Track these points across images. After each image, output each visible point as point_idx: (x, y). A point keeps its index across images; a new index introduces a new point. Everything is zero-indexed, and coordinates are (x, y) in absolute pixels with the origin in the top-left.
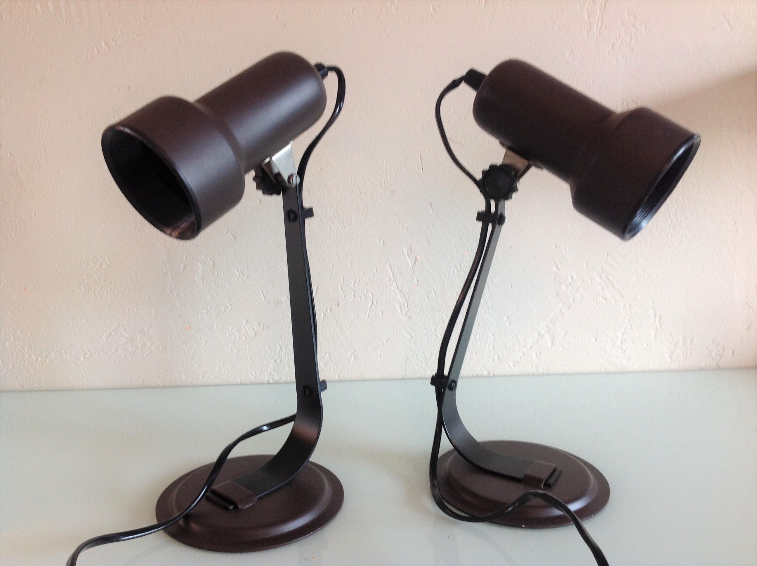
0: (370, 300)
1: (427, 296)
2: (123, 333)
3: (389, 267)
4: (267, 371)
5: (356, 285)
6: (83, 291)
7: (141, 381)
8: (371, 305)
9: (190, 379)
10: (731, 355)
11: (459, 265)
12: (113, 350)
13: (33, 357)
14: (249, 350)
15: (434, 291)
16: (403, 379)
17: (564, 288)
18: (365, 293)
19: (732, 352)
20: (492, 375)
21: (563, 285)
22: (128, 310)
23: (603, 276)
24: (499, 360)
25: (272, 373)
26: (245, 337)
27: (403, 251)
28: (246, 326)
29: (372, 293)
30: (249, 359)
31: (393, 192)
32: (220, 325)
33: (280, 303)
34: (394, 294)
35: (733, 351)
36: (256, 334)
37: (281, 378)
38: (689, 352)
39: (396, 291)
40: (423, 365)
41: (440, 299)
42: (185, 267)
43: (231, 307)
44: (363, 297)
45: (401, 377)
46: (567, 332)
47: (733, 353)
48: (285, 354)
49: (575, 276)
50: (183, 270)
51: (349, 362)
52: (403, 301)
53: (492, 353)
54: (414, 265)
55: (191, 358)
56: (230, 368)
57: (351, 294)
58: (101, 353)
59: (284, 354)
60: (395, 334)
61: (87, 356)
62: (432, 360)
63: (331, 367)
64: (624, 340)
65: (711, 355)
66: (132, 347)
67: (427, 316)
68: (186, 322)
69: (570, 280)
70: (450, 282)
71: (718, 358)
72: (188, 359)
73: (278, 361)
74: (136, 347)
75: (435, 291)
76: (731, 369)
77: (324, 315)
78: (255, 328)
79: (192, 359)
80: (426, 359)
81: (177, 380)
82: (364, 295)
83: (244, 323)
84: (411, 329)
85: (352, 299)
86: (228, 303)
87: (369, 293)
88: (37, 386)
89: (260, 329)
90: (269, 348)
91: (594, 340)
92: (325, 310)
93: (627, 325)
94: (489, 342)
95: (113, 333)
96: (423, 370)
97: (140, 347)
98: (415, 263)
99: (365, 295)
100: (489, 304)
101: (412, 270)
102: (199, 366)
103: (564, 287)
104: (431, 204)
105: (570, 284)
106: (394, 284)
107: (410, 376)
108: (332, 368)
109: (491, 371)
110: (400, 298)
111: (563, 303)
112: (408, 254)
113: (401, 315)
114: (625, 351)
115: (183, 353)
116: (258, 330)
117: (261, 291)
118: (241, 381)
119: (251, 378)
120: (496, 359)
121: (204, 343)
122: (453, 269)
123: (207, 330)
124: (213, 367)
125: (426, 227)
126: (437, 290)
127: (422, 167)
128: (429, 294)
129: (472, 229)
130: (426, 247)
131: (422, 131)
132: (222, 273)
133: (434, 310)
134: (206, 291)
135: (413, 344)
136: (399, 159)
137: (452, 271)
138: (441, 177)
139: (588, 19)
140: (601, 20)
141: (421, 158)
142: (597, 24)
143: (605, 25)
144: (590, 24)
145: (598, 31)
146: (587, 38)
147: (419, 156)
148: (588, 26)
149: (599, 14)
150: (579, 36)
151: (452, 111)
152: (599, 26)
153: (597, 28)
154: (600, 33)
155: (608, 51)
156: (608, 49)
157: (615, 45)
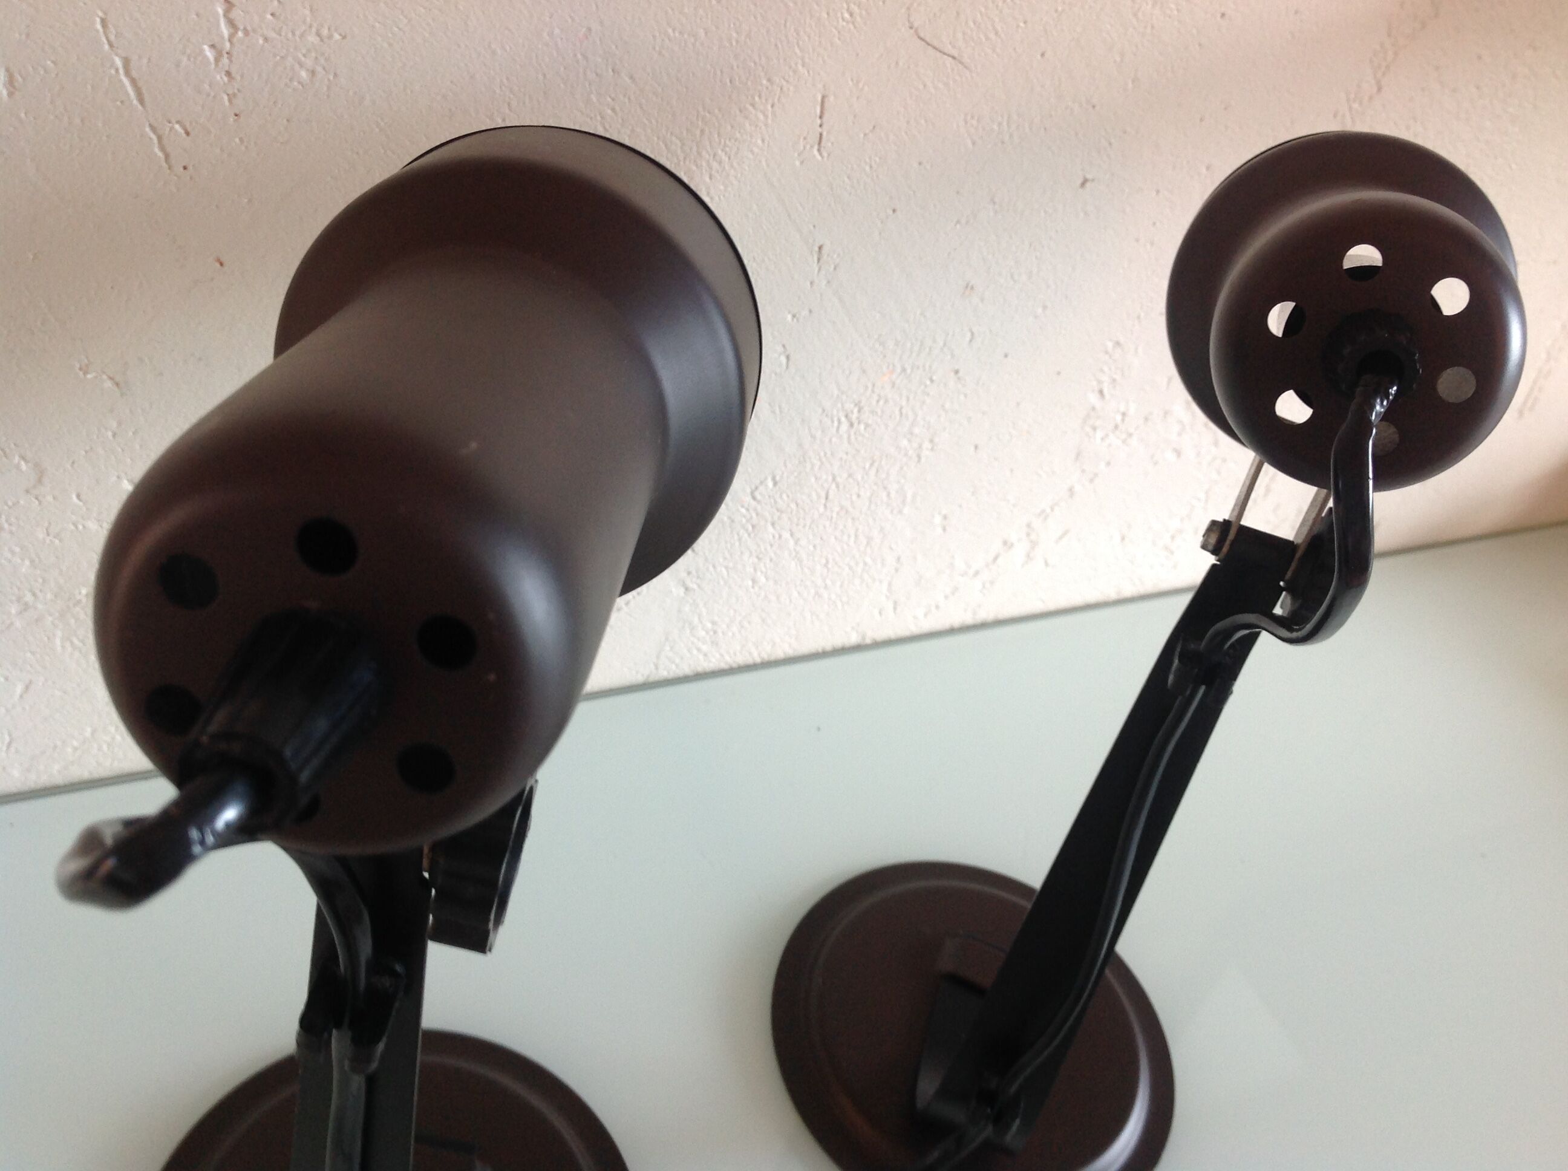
1: (752, 493)
11: (856, 410)
15: (774, 479)
21: (1098, 432)
24: (895, 609)
40: (704, 647)
41: (784, 496)
46: (1067, 531)
49: (1130, 411)
53: (883, 597)
62: (730, 634)
64: (1180, 531)
69: (1118, 419)
70: (822, 455)
80: (715, 633)
84: (689, 573)
94: (882, 575)
96: (701, 656)
100: (909, 494)
103: (1099, 436)
104: (820, 248)
109: (869, 634)
111: (1083, 471)
114: (1170, 551)
121: (19, 689)
122: (839, 420)
123: (29, 655)
124: (59, 743)
125: (789, 317)
126: (782, 477)
127: (821, 135)
128: (757, 488)
129: (922, 314)
130: (778, 371)
131: (847, 15)
132: (74, 497)
133: (762, 523)
134: (13, 553)
135: (687, 608)
136: (751, 108)
137: (836, 424)
138: (871, 167)
141: (822, 107)
147: (819, 98)
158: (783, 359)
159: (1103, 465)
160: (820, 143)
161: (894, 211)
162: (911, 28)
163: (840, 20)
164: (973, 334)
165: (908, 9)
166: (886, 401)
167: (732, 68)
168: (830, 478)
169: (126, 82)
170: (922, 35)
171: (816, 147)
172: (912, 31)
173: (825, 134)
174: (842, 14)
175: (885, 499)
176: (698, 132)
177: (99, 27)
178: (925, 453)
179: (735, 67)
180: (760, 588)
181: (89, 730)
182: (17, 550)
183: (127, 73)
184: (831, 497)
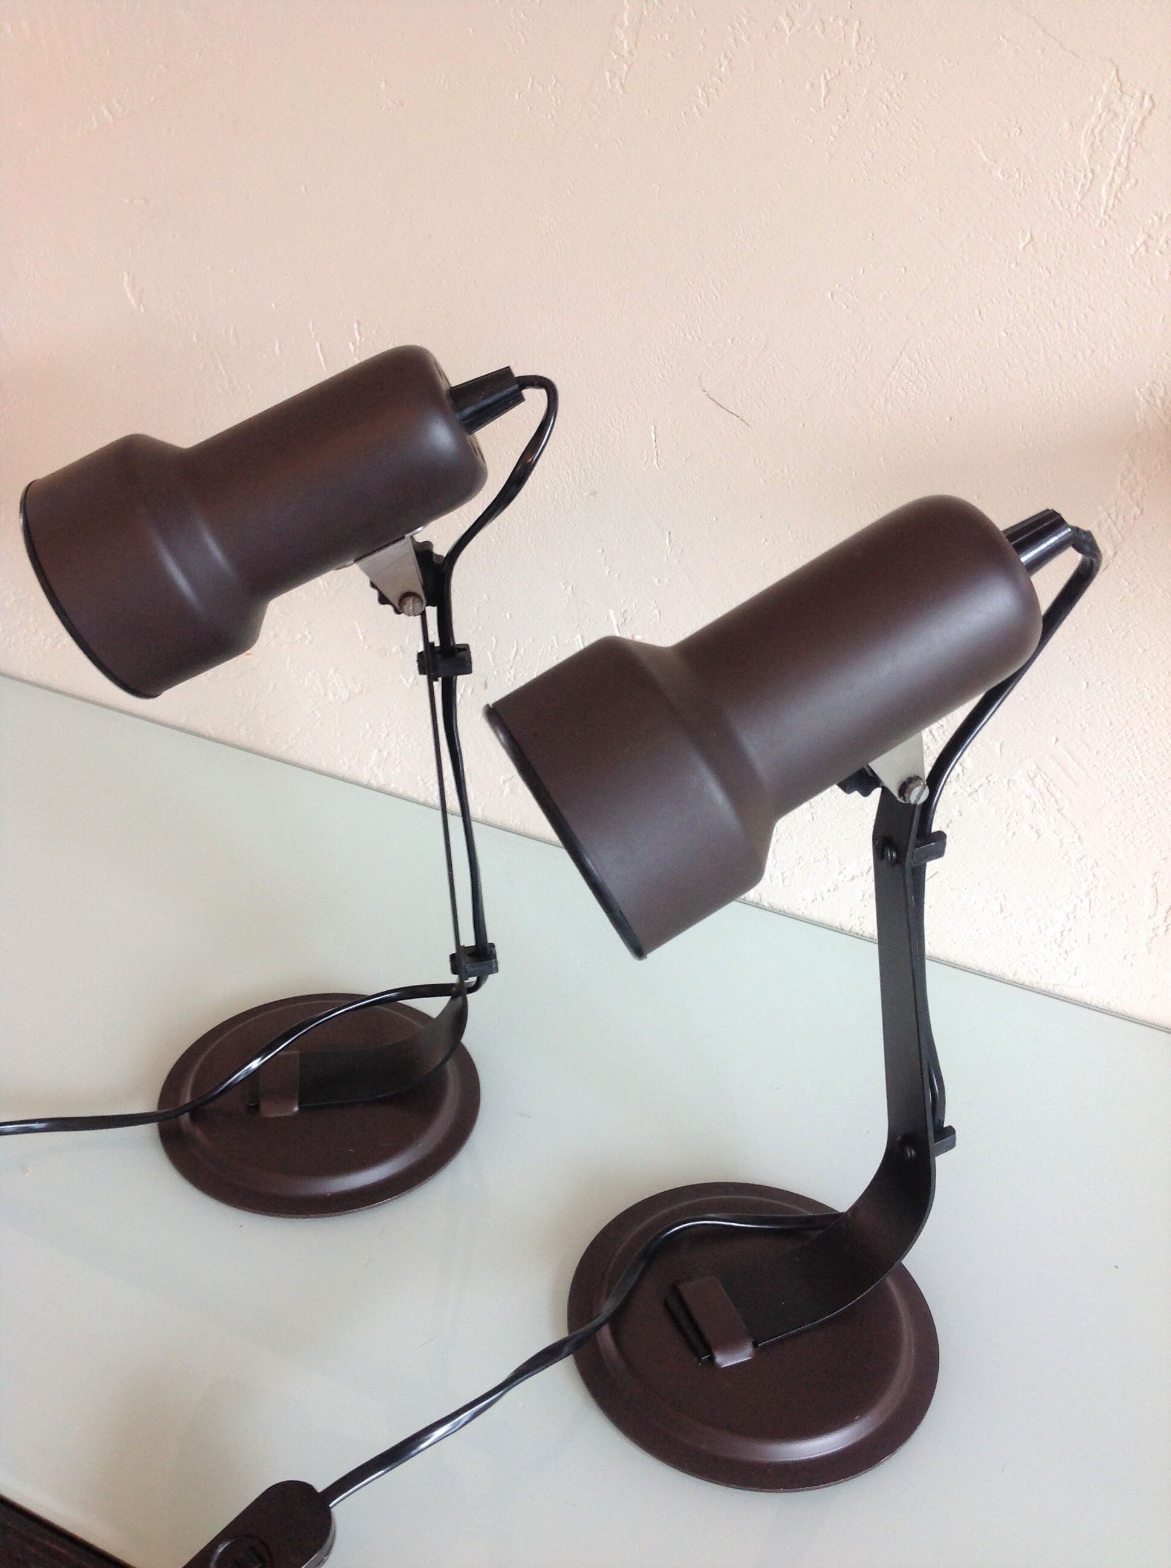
4: (367, 764)
5: (518, 658)
9: (252, 739)
23: (1040, 782)
25: (375, 770)
27: (608, 617)
28: (334, 678)
31: (594, 493)
33: (388, 653)
43: (310, 637)
57: (510, 673)
64: (1070, 930)
83: (331, 671)
86: (307, 629)
93: (1082, 901)
102: (265, 722)
119: (343, 769)
125: (656, 581)
127: (657, 453)
139: (1090, 157)
140: (1125, 165)
141: (655, 432)
142: (1110, 175)
143: (1133, 181)
144: (1093, 172)
145: (1113, 195)
146: (1080, 209)
147: (653, 428)
148: (1085, 176)
149: (1120, 148)
150: (1058, 202)
151: (730, 341)
152: (1118, 181)
153: (1111, 186)
154: (1117, 201)
155: (1132, 251)
156: (1133, 247)
157: (1155, 238)
158: (656, 611)
159: (955, 813)
160: (658, 459)
161: (717, 519)
162: (704, 391)
163: (657, 379)
165: (699, 377)
170: (712, 397)
171: (655, 460)
172: (704, 393)
173: (659, 453)
176: (581, 436)
177: (310, 326)
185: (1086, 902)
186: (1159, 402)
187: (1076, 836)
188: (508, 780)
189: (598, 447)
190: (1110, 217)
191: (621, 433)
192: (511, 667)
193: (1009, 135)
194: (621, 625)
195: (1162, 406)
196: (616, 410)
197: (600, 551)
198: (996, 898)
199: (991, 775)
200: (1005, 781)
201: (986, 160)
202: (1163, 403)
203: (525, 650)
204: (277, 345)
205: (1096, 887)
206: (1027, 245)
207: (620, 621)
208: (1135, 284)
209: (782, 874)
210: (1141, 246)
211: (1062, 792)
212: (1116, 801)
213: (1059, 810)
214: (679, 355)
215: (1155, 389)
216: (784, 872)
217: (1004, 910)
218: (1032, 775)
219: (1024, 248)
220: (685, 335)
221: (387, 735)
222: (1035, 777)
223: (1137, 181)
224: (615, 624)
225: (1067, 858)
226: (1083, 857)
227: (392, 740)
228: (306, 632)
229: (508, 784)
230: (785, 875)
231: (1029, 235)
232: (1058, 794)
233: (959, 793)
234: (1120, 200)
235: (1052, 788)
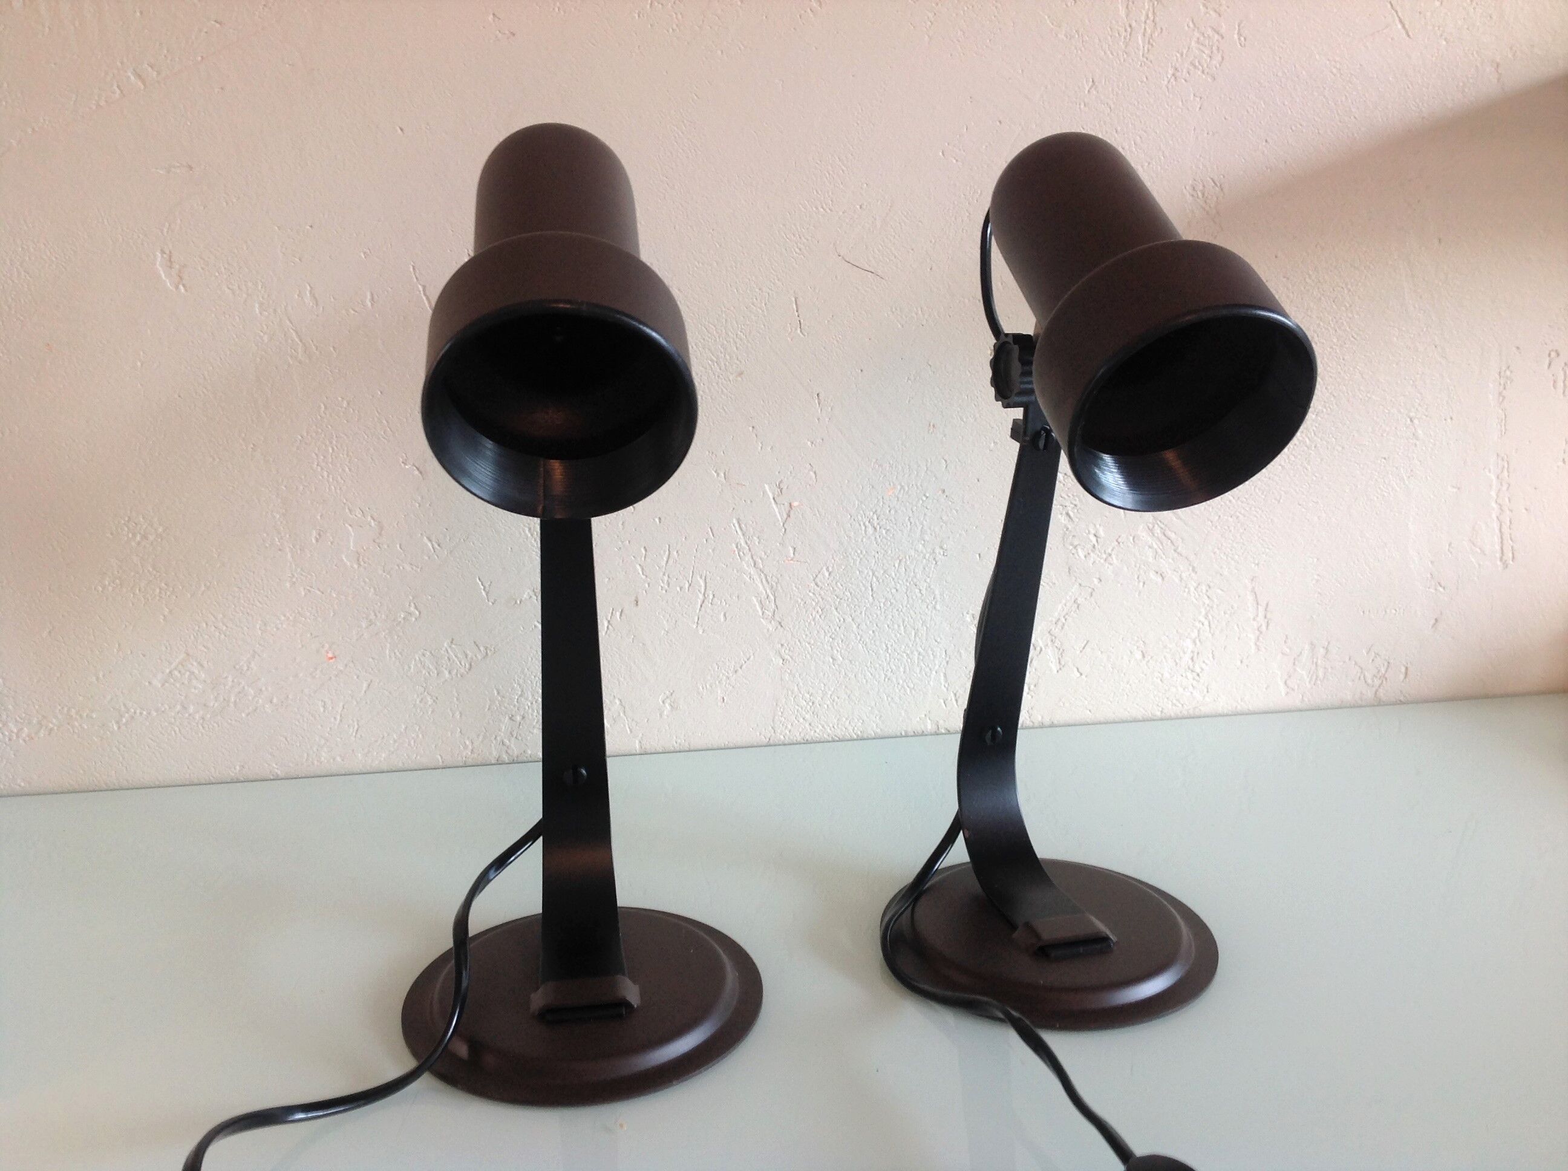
0: (701, 593)
1: (814, 580)
2: (196, 672)
3: (737, 525)
4: (495, 738)
5: (671, 561)
6: (110, 588)
7: (238, 768)
8: (703, 602)
9: (339, 759)
10: (1402, 677)
11: (875, 517)
12: (179, 707)
13: (11, 725)
14: (457, 699)
15: (827, 569)
16: (768, 745)
17: (1083, 557)
18: (690, 579)
19: (1403, 670)
20: (943, 731)
21: (1080, 550)
22: (204, 625)
23: (1157, 530)
24: (957, 701)
25: (507, 741)
26: (450, 673)
27: (764, 492)
28: (449, 650)
29: (703, 578)
30: (457, 715)
31: (741, 374)
32: (396, 651)
33: (518, 602)
34: (748, 579)
35: (1407, 668)
36: (471, 665)
37: (524, 752)
38: (1321, 675)
39: (752, 572)
40: (807, 716)
42: (319, 535)
43: (417, 613)
44: (687, 585)
45: (765, 741)
46: (1088, 642)
47: (1406, 674)
48: (532, 703)
49: (1101, 533)
50: (317, 540)
51: (661, 715)
52: (766, 592)
53: (943, 687)
54: (787, 519)
55: (338, 717)
56: (420, 736)
57: (663, 582)
58: (154, 714)
59: (529, 704)
60: (752, 657)
61: (124, 720)
62: (826, 706)
63: (625, 726)
64: (1198, 653)
65: (1364, 677)
66: (216, 699)
67: (814, 620)
68: (327, 646)
69: (1094, 539)
70: (859, 552)
71: (1377, 682)
72: (332, 720)
73: (518, 718)
74: (224, 699)
75: (830, 569)
76: (1401, 703)
77: (609, 622)
78: (470, 654)
79: (341, 721)
80: (813, 703)
81: (313, 763)
82: (688, 582)
83: (445, 645)
84: (782, 645)
85: (664, 592)
86: (412, 605)
87: (699, 579)
88: (23, 784)
89: (479, 657)
90: (498, 693)
91: (1139, 656)
92: (610, 615)
93: (1203, 624)
94: (937, 667)
95: (176, 673)
96: (807, 725)
97: (233, 700)
98: (789, 516)
99: (690, 582)
100: (937, 592)
101: (783, 530)
102: (356, 733)
103: (1081, 554)
104: (818, 394)
105: (1094, 546)
106: (748, 558)
107: (782, 737)
108: (628, 730)
109: (941, 722)
110: (760, 585)
111: (1080, 585)
112: (774, 499)
113: (762, 620)
114: (1198, 675)
115: (322, 709)
116: (474, 657)
117: (479, 579)
118: (443, 762)
119: (465, 754)
120: (951, 700)
121: (365, 685)
122: (864, 524)
123: (371, 660)
124: (386, 735)
125: (809, 443)
126: (833, 567)
127: (799, 321)
128: (817, 576)
129: (902, 444)
130: (811, 483)
131: (797, 250)
132: (398, 546)
133: (827, 607)
134: (365, 582)
135: (787, 677)
136: (752, 306)
137: (863, 528)
138: (837, 341)
139: (1127, 16)
140: (1152, 18)
141: (796, 304)
142: (1143, 28)
143: (1159, 29)
144: (1130, 26)
145: (1147, 41)
146: (1125, 56)
147: (793, 299)
148: (1126, 31)
149: (1147, 7)
150: (1109, 52)
151: (858, 207)
152: (1149, 31)
153: (1144, 35)
154: (1150, 46)
155: (1166, 83)
156: (1166, 79)
157: (1180, 70)
158: (812, 473)
159: (1096, 581)
160: (800, 328)
161: (862, 371)
162: (840, 256)
164: (946, 461)
165: (834, 244)
166: (896, 511)
167: (736, 283)
168: (871, 574)
169: (424, 298)
170: (847, 260)
171: (799, 330)
172: (840, 258)
173: (802, 321)
174: (794, 249)
175: (920, 595)
176: (724, 320)
177: (411, 269)
178: (939, 557)
179: (738, 282)
180: (839, 665)
181: (403, 727)
182: (367, 580)
183: (425, 294)
184: (874, 589)
185: (1206, 623)
186: (1200, 194)
187: (1191, 568)
188: (667, 697)
189: (742, 329)
190: (1147, 59)
191: (763, 311)
192: (664, 575)
193: (1067, 5)
194: (778, 496)
195: (1203, 197)
196: (757, 290)
197: (751, 428)
198: (1138, 647)
199: (1119, 537)
200: (1131, 538)
201: (1052, 26)
202: (1203, 195)
203: (677, 552)
204: (369, 297)
205: (1212, 607)
206: (1091, 88)
207: (777, 493)
208: (1171, 107)
209: (955, 695)
210: (1171, 78)
211: (1175, 533)
212: (1216, 527)
213: (1175, 551)
214: (813, 228)
215: (1196, 185)
216: (957, 691)
217: (1146, 656)
218: (1151, 526)
219: (1089, 91)
220: (817, 208)
221: (521, 696)
222: (1154, 527)
223: (1162, 29)
224: (771, 497)
225: (1187, 590)
226: (1199, 584)
227: (527, 699)
228: (412, 609)
229: (668, 701)
230: (958, 695)
231: (1091, 80)
232: (1172, 536)
233: (1097, 562)
234: (1152, 45)
235: (1169, 533)
